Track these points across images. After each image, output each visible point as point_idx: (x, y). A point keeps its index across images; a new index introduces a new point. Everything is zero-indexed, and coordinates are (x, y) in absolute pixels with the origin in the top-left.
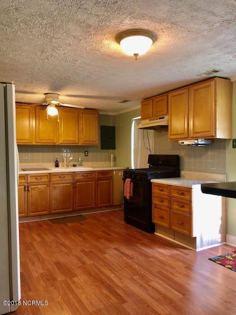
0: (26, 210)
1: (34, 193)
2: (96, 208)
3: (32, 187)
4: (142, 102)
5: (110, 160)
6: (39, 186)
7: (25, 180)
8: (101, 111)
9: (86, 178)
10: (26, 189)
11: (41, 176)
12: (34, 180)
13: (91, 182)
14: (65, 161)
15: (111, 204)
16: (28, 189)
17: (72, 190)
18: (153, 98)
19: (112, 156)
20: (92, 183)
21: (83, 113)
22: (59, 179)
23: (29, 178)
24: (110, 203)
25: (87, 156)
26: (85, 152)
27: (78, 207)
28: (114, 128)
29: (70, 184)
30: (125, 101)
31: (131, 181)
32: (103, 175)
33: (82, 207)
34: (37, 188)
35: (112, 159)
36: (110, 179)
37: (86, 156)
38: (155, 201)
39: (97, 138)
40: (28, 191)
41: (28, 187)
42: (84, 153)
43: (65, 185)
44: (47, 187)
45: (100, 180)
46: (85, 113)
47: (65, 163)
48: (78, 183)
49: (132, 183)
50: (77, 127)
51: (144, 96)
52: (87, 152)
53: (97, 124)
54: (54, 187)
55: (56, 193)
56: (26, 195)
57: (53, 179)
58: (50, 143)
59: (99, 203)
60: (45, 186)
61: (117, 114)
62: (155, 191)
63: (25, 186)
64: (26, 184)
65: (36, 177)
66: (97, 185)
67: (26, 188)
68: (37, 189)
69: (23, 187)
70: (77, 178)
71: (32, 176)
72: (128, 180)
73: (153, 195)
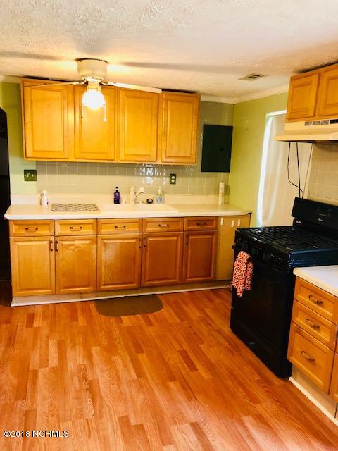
0: (53, 284)
1: (67, 254)
2: (182, 284)
3: (64, 243)
4: (293, 79)
5: (217, 192)
6: (77, 243)
7: (49, 230)
8: (205, 94)
9: (165, 229)
10: (53, 247)
11: (81, 225)
12: (68, 231)
13: (175, 238)
14: (132, 193)
15: (212, 277)
16: (56, 247)
17: (138, 249)
18: (321, 70)
19: (222, 185)
20: (177, 240)
21: (167, 100)
22: (114, 230)
23: (58, 226)
24: (209, 275)
25: (174, 183)
26: (171, 175)
27: (149, 281)
28: (230, 129)
29: (134, 241)
30: (254, 77)
31: (249, 260)
32: (198, 224)
33: (157, 282)
34: (73, 245)
35: (221, 192)
36: (212, 234)
37: (171, 183)
38: (298, 320)
39: (193, 151)
40: (56, 250)
41: (56, 243)
42: (168, 179)
43: (126, 241)
44: (92, 243)
45: (192, 235)
46: (172, 101)
47: (132, 196)
48: (150, 239)
49: (251, 265)
50: (155, 127)
51: (299, 64)
52: (175, 175)
53: (195, 122)
54: (105, 243)
55: (108, 255)
56: (53, 257)
57: (103, 231)
58: (101, 158)
59: (188, 276)
60: (88, 242)
61: (238, 102)
62: (301, 297)
63: (51, 242)
64: (52, 239)
65: (71, 225)
66: (187, 244)
67: (53, 245)
68: (72, 247)
69: (46, 243)
70: (149, 229)
71: (64, 223)
72: (243, 256)
73: (296, 304)
